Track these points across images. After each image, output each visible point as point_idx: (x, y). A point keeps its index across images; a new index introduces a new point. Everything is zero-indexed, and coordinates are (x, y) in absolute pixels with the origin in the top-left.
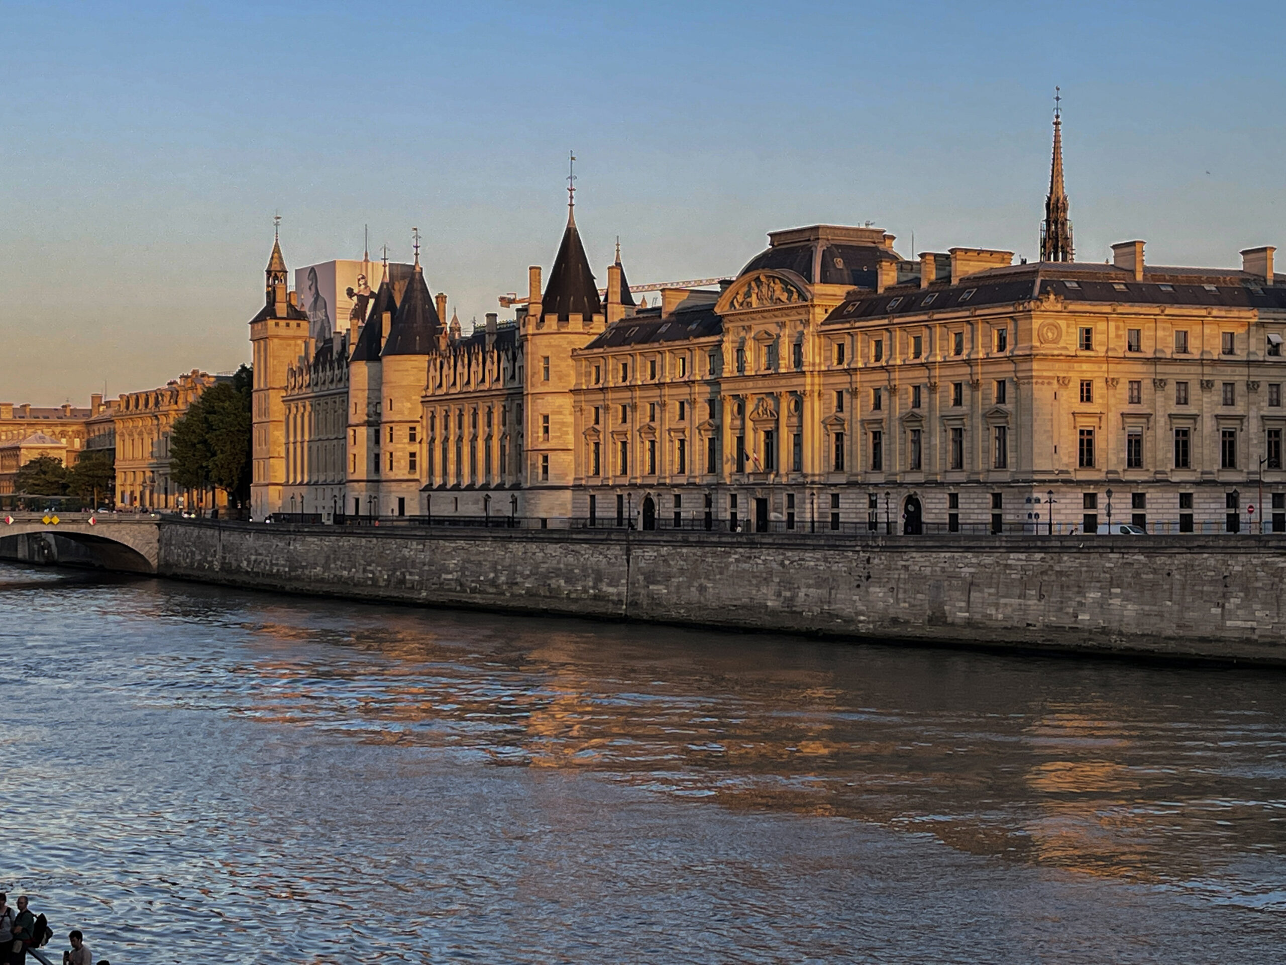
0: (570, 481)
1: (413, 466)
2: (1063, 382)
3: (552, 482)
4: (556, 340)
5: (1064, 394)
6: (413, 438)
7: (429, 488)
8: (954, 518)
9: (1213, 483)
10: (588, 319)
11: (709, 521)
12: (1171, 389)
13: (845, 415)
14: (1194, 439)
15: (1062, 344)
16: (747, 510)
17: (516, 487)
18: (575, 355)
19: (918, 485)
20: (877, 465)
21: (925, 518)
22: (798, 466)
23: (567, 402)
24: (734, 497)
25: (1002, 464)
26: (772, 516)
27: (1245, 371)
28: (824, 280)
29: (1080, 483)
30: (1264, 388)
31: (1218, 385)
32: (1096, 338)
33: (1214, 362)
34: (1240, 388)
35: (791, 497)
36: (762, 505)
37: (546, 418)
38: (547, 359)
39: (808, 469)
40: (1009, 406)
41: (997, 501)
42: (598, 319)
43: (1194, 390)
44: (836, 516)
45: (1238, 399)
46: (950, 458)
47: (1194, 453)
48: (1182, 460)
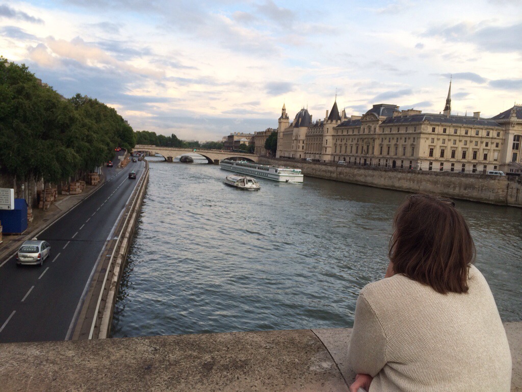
0: (330, 153)
1: (303, 148)
2: (427, 139)
3: (327, 153)
4: (330, 125)
5: (427, 141)
6: (303, 143)
7: (305, 153)
8: (402, 165)
9: (459, 162)
10: (337, 121)
11: (355, 163)
12: (452, 141)
13: (383, 143)
14: (456, 153)
15: (428, 130)
16: (362, 161)
17: (321, 154)
18: (334, 128)
19: (396, 158)
20: (388, 154)
21: (396, 165)
22: (373, 153)
23: (331, 137)
24: (360, 159)
25: (413, 155)
26: (367, 162)
27: (470, 138)
28: (382, 115)
29: (429, 160)
30: (474, 142)
31: (463, 141)
32: (436, 130)
33: (463, 136)
34: (468, 142)
35: (371, 159)
36: (365, 160)
37: (327, 140)
38: (328, 129)
39: (375, 154)
40: (415, 143)
41: (411, 162)
42: (339, 121)
43: (457, 142)
44: (379, 164)
45: (467, 144)
46: (402, 153)
47: (456, 155)
48: (453, 156)
